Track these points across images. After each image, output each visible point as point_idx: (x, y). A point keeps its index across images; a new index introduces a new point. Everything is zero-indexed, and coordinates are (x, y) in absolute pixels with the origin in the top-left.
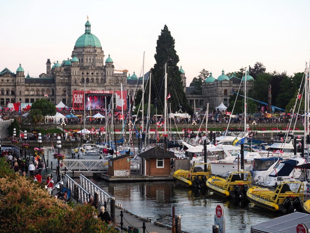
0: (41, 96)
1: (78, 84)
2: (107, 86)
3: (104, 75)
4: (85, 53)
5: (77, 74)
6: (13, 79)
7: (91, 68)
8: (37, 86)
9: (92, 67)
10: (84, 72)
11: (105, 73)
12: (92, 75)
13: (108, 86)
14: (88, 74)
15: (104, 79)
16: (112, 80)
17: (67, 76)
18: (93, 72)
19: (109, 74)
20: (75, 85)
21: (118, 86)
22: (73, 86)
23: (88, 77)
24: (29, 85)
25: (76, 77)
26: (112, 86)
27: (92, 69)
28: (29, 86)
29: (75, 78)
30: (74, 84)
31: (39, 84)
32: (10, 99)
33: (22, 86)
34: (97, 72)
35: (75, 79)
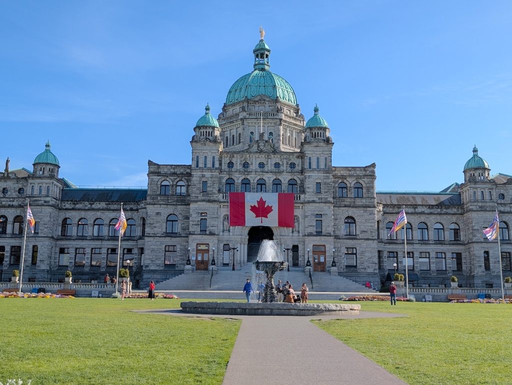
0: (108, 240)
1: (214, 197)
2: (309, 202)
3: (298, 168)
4: (248, 116)
5: (209, 165)
6: (20, 186)
7: (259, 146)
8: (98, 210)
9: (261, 144)
10: (234, 161)
11: (303, 164)
12: (259, 170)
13: (314, 202)
14: (246, 165)
15: (299, 182)
16: (325, 183)
17: (182, 174)
18: (263, 160)
19: (314, 166)
20: (204, 201)
21: (345, 206)
22: (196, 202)
23: (248, 177)
24: (72, 206)
25: (208, 174)
26: (325, 203)
27: (261, 152)
28: (73, 209)
29: (203, 176)
30: (201, 197)
31: (103, 205)
32: (8, 249)
33: (43, 205)
34: (278, 161)
35: (204, 179)
